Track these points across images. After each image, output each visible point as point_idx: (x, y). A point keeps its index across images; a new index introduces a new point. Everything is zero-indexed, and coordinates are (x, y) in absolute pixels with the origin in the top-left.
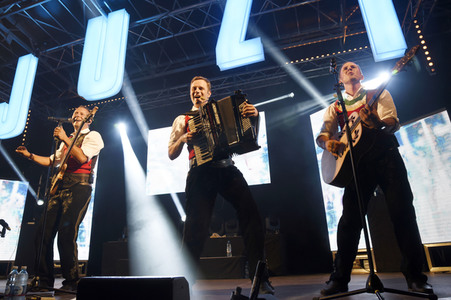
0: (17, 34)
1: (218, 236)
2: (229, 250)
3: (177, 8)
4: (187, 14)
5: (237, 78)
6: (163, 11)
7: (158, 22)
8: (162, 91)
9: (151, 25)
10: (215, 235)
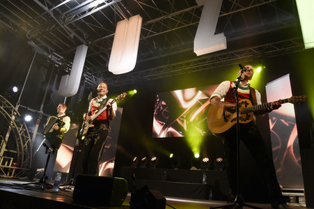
0: (77, 32)
3: (174, 11)
4: (180, 15)
5: (217, 58)
6: (165, 14)
7: (161, 21)
8: (166, 66)
9: (157, 23)
10: (193, 168)
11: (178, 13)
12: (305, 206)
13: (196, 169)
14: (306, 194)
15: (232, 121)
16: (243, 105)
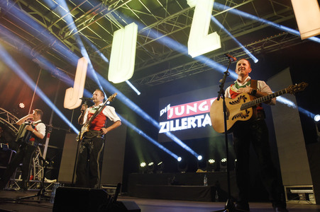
2: (205, 181)
3: (168, 15)
4: (175, 19)
6: (159, 19)
7: (156, 26)
10: (199, 171)
11: (172, 16)
12: (315, 203)
13: (202, 171)
14: (315, 191)
15: (233, 119)
16: (242, 100)
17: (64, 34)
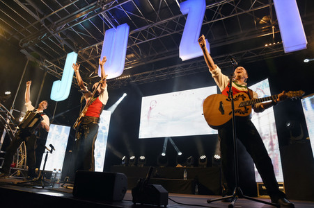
0: (67, 41)
1: (181, 166)
2: (185, 176)
3: (159, 20)
4: (165, 24)
5: (199, 64)
6: (150, 23)
7: (147, 29)
8: (151, 72)
9: (143, 31)
10: (179, 166)
11: (162, 22)
14: (285, 187)
15: (230, 114)
16: (240, 99)
17: (56, 28)
